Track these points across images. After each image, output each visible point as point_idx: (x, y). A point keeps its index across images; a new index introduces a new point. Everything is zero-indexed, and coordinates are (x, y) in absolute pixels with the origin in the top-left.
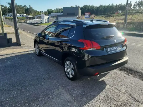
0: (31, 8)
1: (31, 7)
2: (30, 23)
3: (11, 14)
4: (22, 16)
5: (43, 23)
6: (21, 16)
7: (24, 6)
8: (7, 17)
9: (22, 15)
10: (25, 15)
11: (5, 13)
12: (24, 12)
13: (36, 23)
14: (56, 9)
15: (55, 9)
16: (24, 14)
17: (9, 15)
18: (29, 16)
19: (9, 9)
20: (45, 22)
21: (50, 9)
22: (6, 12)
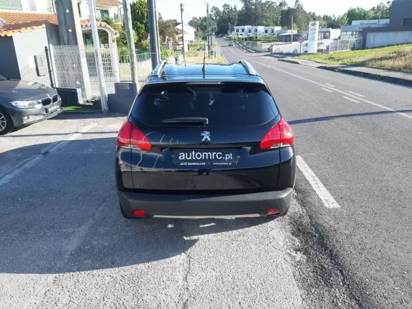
0: (299, 8)
1: (301, 4)
2: (278, 54)
3: (242, 27)
4: (269, 32)
5: (308, 54)
6: (266, 31)
7: (281, 4)
8: (233, 35)
9: (269, 29)
10: (278, 28)
11: (230, 25)
12: (279, 22)
13: (291, 52)
14: (378, 6)
15: (376, 6)
16: (277, 25)
17: (238, 31)
18: (289, 32)
19: (241, 14)
20: (316, 52)
21: (358, 8)
22: (233, 24)
